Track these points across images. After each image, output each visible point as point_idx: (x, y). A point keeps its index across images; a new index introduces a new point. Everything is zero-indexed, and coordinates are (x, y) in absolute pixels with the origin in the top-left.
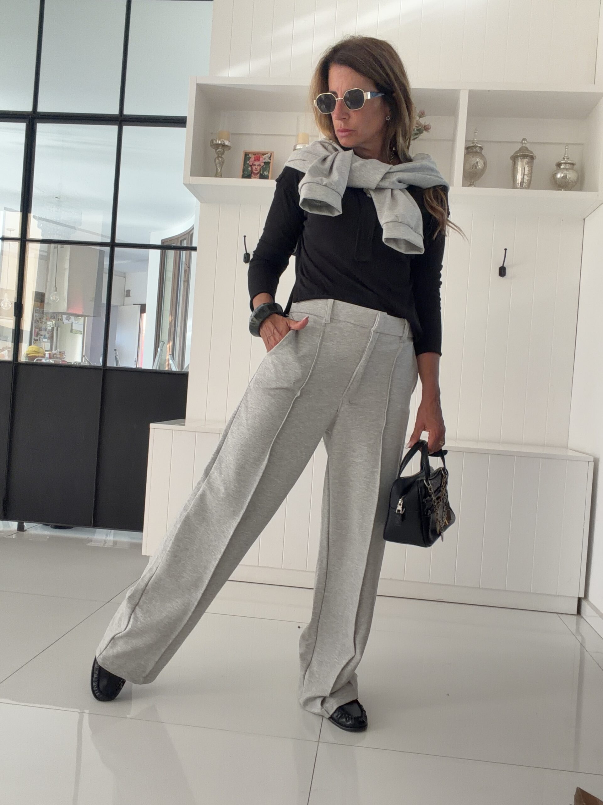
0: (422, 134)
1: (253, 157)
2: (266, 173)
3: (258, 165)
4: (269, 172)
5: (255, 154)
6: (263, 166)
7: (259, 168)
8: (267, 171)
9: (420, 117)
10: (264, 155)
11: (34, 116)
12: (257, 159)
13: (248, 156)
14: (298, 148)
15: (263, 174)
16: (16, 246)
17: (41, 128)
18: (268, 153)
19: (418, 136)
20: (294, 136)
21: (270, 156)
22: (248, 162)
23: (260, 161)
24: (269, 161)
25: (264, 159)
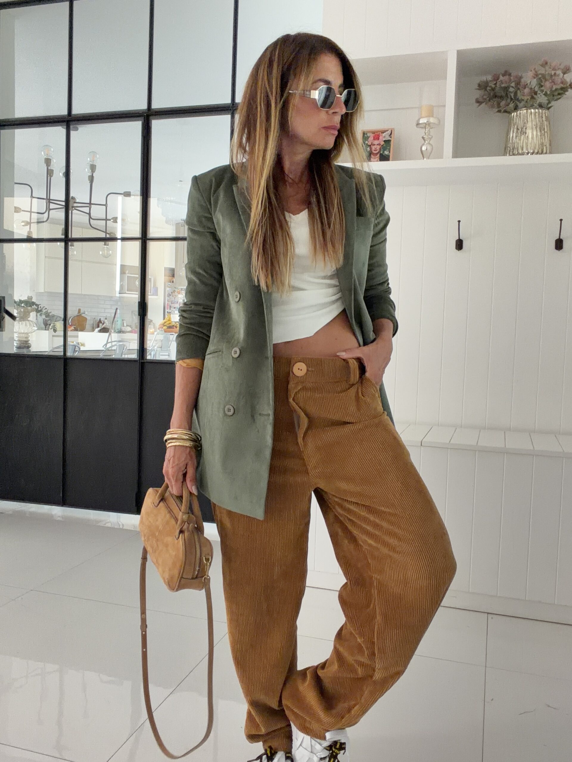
0: (566, 93)
1: (371, 136)
2: (386, 153)
3: (377, 144)
4: (390, 152)
5: (373, 132)
6: (383, 144)
7: (378, 147)
8: (388, 150)
9: (564, 73)
10: (383, 132)
11: (150, 112)
12: (377, 137)
13: (366, 135)
14: (422, 122)
15: (384, 154)
16: (137, 245)
17: (156, 124)
18: (387, 131)
19: (562, 95)
20: (416, 108)
21: (390, 134)
22: (367, 142)
23: (379, 140)
24: (390, 139)
25: (384, 137)
